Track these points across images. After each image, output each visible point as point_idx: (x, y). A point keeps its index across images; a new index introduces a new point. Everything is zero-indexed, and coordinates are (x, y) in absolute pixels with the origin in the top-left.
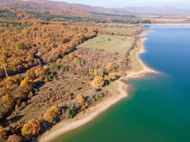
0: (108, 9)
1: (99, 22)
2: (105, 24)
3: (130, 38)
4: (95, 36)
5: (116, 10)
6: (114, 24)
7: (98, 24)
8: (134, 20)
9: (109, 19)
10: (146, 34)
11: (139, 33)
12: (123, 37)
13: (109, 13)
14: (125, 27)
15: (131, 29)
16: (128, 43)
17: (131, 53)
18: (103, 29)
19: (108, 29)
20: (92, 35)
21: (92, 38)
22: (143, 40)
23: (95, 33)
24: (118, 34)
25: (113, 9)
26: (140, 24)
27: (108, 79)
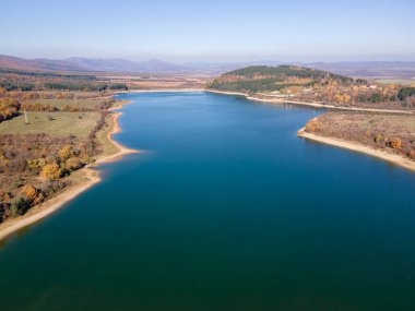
0: (26, 61)
1: (14, 88)
2: (30, 93)
3: (92, 114)
4: (15, 115)
5: (50, 64)
6: (54, 92)
7: (12, 93)
8: (95, 84)
9: (38, 82)
10: (120, 107)
11: (109, 105)
12: (80, 114)
13: (33, 70)
14: (79, 98)
15: (92, 99)
16: (90, 121)
17: (99, 135)
19: (44, 102)
20: (8, 112)
21: (9, 118)
22: (116, 116)
23: (14, 110)
24: (67, 109)
25: (39, 62)
26: (109, 91)
27: (68, 168)
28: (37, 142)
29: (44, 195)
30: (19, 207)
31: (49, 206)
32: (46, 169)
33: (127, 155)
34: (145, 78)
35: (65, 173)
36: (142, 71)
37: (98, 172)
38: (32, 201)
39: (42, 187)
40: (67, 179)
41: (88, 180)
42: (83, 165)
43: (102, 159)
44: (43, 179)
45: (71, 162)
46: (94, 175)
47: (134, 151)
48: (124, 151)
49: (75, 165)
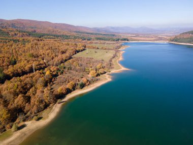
0: (90, 29)
1: (85, 39)
2: (90, 41)
3: (112, 51)
4: (84, 50)
5: (98, 30)
6: (98, 41)
7: (84, 41)
8: (115, 38)
9: (93, 37)
10: (124, 49)
11: (119, 47)
12: (107, 51)
13: (92, 32)
14: (107, 44)
15: (112, 44)
16: (110, 54)
17: (113, 60)
18: (90, 45)
19: (94, 45)
20: (82, 49)
21: (82, 51)
22: (122, 52)
23: (84, 48)
24: (102, 48)
25: (95, 28)
26: (120, 41)
27: (99, 73)
28: (90, 61)
29: (90, 82)
30: (81, 86)
31: (91, 87)
32: (91, 72)
33: (124, 71)
34: (137, 35)
35: (98, 75)
36: (136, 32)
37: (111, 76)
38: (85, 84)
39: (89, 79)
40: (98, 77)
41: (106, 79)
42: (105, 73)
43: (113, 71)
44: (90, 76)
45: (101, 71)
46: (109, 77)
47: (127, 69)
48: (123, 69)
49: (102, 72)
